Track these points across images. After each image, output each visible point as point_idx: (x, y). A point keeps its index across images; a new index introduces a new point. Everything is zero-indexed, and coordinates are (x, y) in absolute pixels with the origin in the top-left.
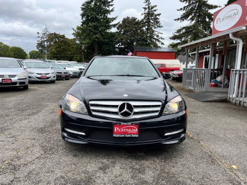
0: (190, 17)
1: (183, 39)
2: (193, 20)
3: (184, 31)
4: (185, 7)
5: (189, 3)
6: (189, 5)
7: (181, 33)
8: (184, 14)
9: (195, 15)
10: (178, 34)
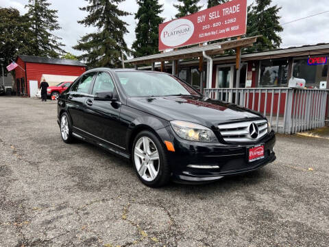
0: (98, 22)
1: (92, 50)
2: (101, 26)
3: (91, 39)
4: (89, 7)
5: (94, 3)
6: (94, 6)
7: (88, 41)
8: (89, 16)
9: (103, 20)
10: (83, 43)
